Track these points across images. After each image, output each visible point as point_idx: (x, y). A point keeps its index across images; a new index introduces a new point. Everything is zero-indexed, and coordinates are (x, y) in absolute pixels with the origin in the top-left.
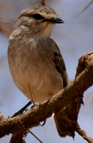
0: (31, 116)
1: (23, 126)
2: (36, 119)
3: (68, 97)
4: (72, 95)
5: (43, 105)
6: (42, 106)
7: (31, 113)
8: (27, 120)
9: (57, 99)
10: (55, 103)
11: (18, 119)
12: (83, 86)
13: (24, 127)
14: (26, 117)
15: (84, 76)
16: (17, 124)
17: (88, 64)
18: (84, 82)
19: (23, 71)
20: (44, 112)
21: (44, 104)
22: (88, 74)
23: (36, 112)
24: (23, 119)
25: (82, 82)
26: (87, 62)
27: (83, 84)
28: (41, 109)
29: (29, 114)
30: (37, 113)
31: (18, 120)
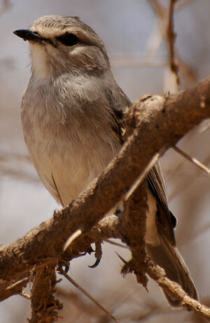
0: (39, 240)
1: (25, 261)
2: (49, 245)
3: (107, 192)
4: (113, 188)
5: (60, 215)
6: (58, 216)
7: (38, 234)
8: (31, 248)
9: (86, 199)
10: (82, 209)
11: (14, 248)
12: (131, 166)
13: (27, 265)
14: (29, 243)
15: (132, 145)
16: (12, 258)
17: (139, 121)
18: (134, 160)
19: (50, 155)
20: (64, 230)
21: (61, 213)
22: (138, 141)
23: (49, 230)
24: (23, 246)
25: (130, 158)
26: (138, 116)
27: (132, 164)
28: (57, 222)
29: (36, 236)
30: (50, 232)
31: (13, 250)
